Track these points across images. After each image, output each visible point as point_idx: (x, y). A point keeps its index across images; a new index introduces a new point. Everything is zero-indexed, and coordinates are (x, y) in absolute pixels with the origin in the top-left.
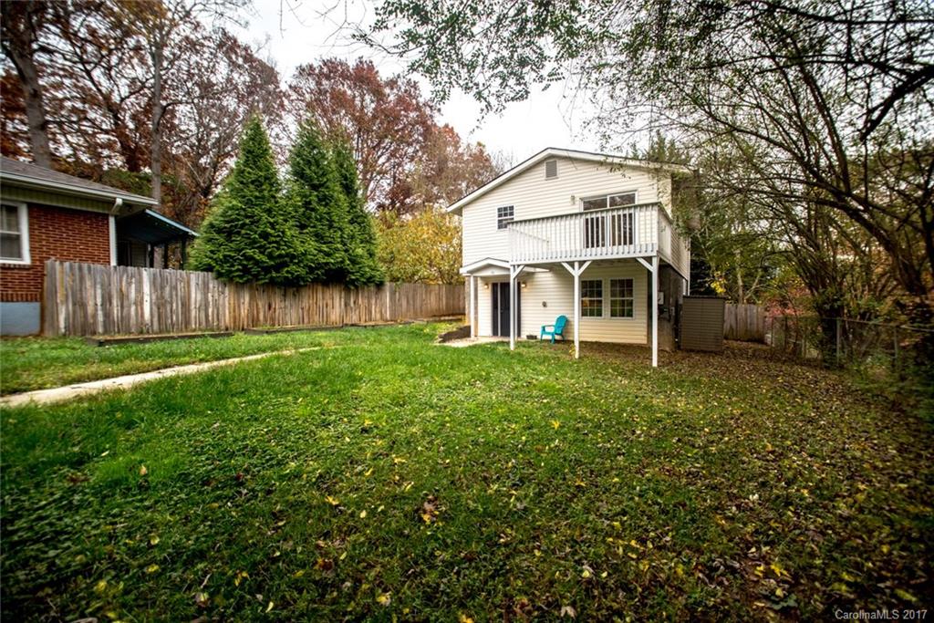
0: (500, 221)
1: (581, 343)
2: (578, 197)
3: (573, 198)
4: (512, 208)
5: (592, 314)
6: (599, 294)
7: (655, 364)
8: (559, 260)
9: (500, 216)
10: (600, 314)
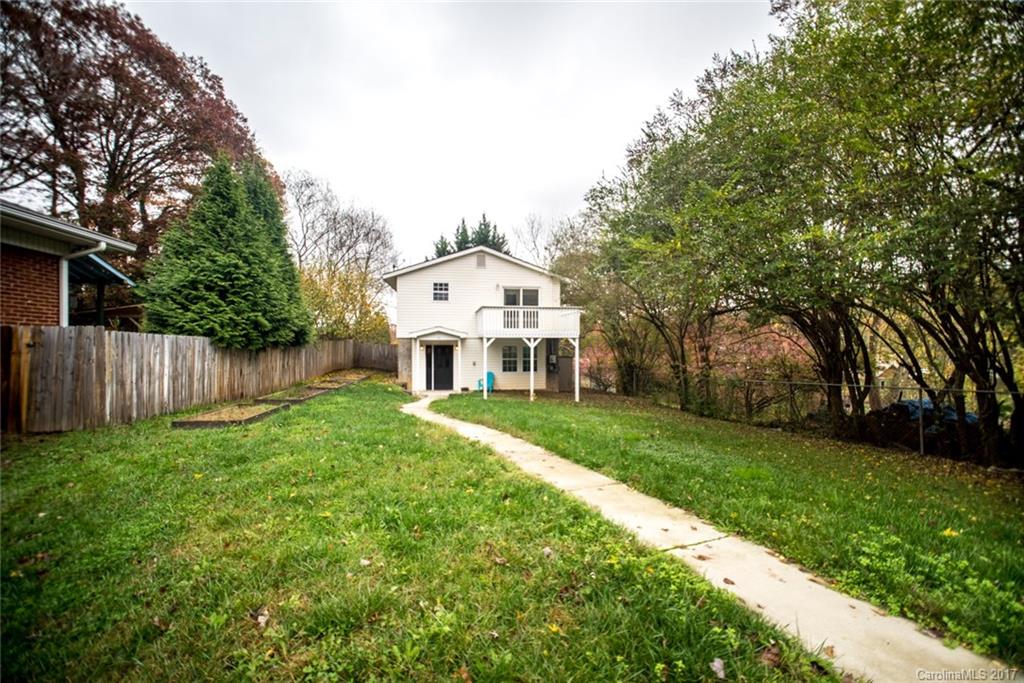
0: (435, 294)
1: (535, 391)
2: (500, 285)
3: (498, 286)
4: (446, 285)
5: (510, 370)
6: (515, 356)
7: (577, 399)
8: (520, 336)
9: (435, 289)
10: (515, 370)
